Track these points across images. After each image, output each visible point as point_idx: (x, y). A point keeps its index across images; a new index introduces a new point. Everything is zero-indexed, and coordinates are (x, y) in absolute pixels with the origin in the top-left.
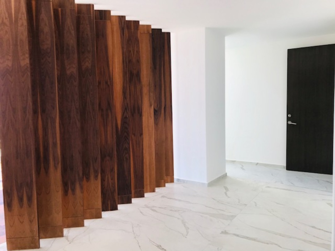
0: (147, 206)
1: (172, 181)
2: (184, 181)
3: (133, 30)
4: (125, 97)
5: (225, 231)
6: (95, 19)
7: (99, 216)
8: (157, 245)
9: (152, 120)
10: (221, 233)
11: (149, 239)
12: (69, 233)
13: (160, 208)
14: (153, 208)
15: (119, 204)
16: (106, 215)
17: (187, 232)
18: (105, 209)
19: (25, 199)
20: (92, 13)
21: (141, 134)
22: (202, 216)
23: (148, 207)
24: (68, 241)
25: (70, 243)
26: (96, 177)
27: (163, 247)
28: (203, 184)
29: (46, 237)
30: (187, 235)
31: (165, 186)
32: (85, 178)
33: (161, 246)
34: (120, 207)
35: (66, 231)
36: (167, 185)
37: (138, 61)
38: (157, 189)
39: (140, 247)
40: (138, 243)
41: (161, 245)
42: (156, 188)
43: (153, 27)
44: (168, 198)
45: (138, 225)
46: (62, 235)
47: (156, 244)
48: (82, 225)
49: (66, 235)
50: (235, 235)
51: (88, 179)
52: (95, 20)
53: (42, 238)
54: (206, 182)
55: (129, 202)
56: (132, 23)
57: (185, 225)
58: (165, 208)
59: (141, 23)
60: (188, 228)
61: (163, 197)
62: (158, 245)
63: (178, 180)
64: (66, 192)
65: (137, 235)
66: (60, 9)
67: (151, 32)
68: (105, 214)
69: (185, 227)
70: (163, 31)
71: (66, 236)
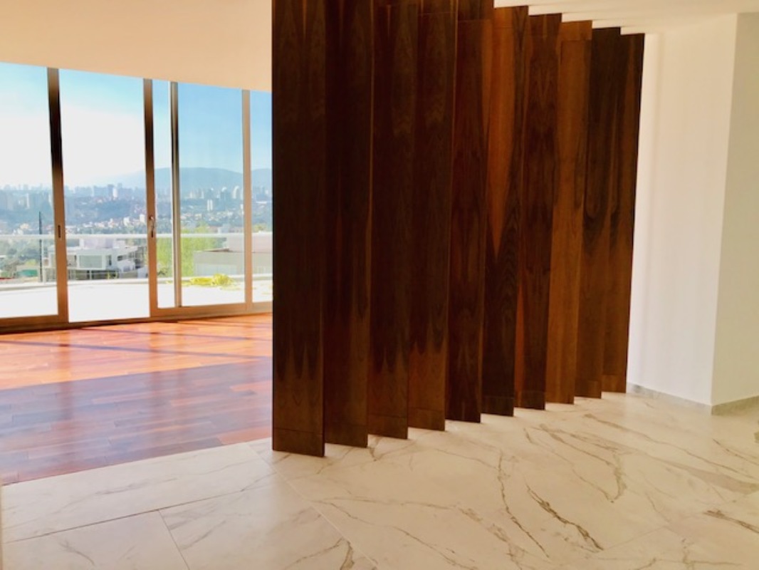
0: (543, 428)
1: (621, 388)
2: (651, 394)
3: (545, 37)
4: (513, 187)
5: (719, 511)
6: (459, 19)
7: (440, 428)
8: (541, 502)
9: (577, 241)
10: (705, 513)
11: (528, 487)
12: (377, 443)
13: (573, 436)
14: (556, 434)
15: (484, 412)
16: (453, 427)
17: (619, 492)
18: (455, 417)
19: (305, 362)
20: (452, 8)
21: (547, 270)
22: (669, 470)
23: (546, 430)
24: (373, 456)
25: (375, 460)
26: (438, 346)
27: (552, 507)
28: (700, 406)
29: (337, 442)
30: (616, 498)
31: (599, 397)
32: (416, 345)
33: (548, 504)
34: (485, 418)
35: (371, 440)
36: (604, 395)
37: (552, 107)
38: (578, 401)
39: (504, 496)
40: (503, 490)
41: (550, 504)
42: (576, 398)
43: (595, 25)
44: (599, 421)
45: (513, 457)
46: (363, 445)
47: (540, 499)
48: (405, 437)
49: (372, 447)
50: (742, 523)
51: (422, 349)
52: (457, 21)
53: (330, 442)
54: (708, 402)
55: (508, 412)
56: (545, 20)
57: (618, 479)
58: (585, 438)
59: (565, 19)
60: (625, 487)
61: (589, 416)
62: (543, 501)
63: (638, 388)
64: (377, 367)
65: (505, 474)
66: (389, 7)
67: (590, 38)
68: (450, 426)
69: (618, 482)
70: (624, 32)
71: (370, 448)
